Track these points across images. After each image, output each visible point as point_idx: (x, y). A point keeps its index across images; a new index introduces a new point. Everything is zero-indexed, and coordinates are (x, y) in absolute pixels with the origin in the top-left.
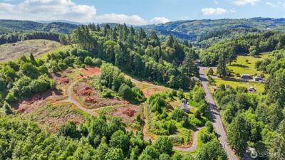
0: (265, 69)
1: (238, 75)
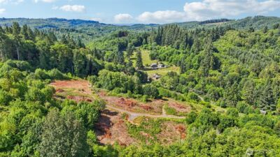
1: (147, 65)
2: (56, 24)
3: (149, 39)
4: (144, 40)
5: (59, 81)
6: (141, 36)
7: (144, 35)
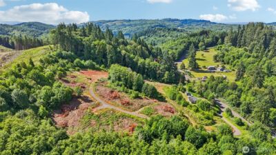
0: (223, 61)
1: (204, 67)
2: (167, 24)
3: (226, 39)
4: (220, 40)
5: (91, 71)
6: (217, 36)
7: (222, 34)
